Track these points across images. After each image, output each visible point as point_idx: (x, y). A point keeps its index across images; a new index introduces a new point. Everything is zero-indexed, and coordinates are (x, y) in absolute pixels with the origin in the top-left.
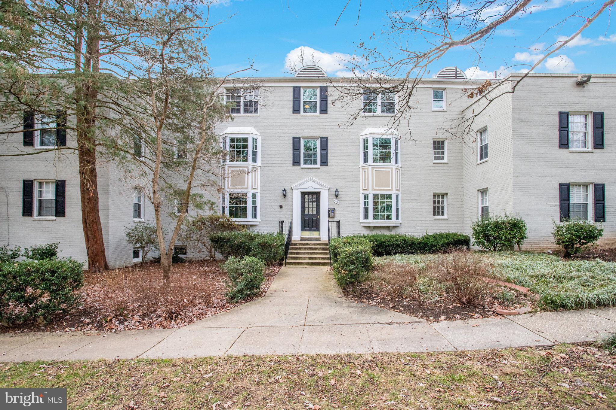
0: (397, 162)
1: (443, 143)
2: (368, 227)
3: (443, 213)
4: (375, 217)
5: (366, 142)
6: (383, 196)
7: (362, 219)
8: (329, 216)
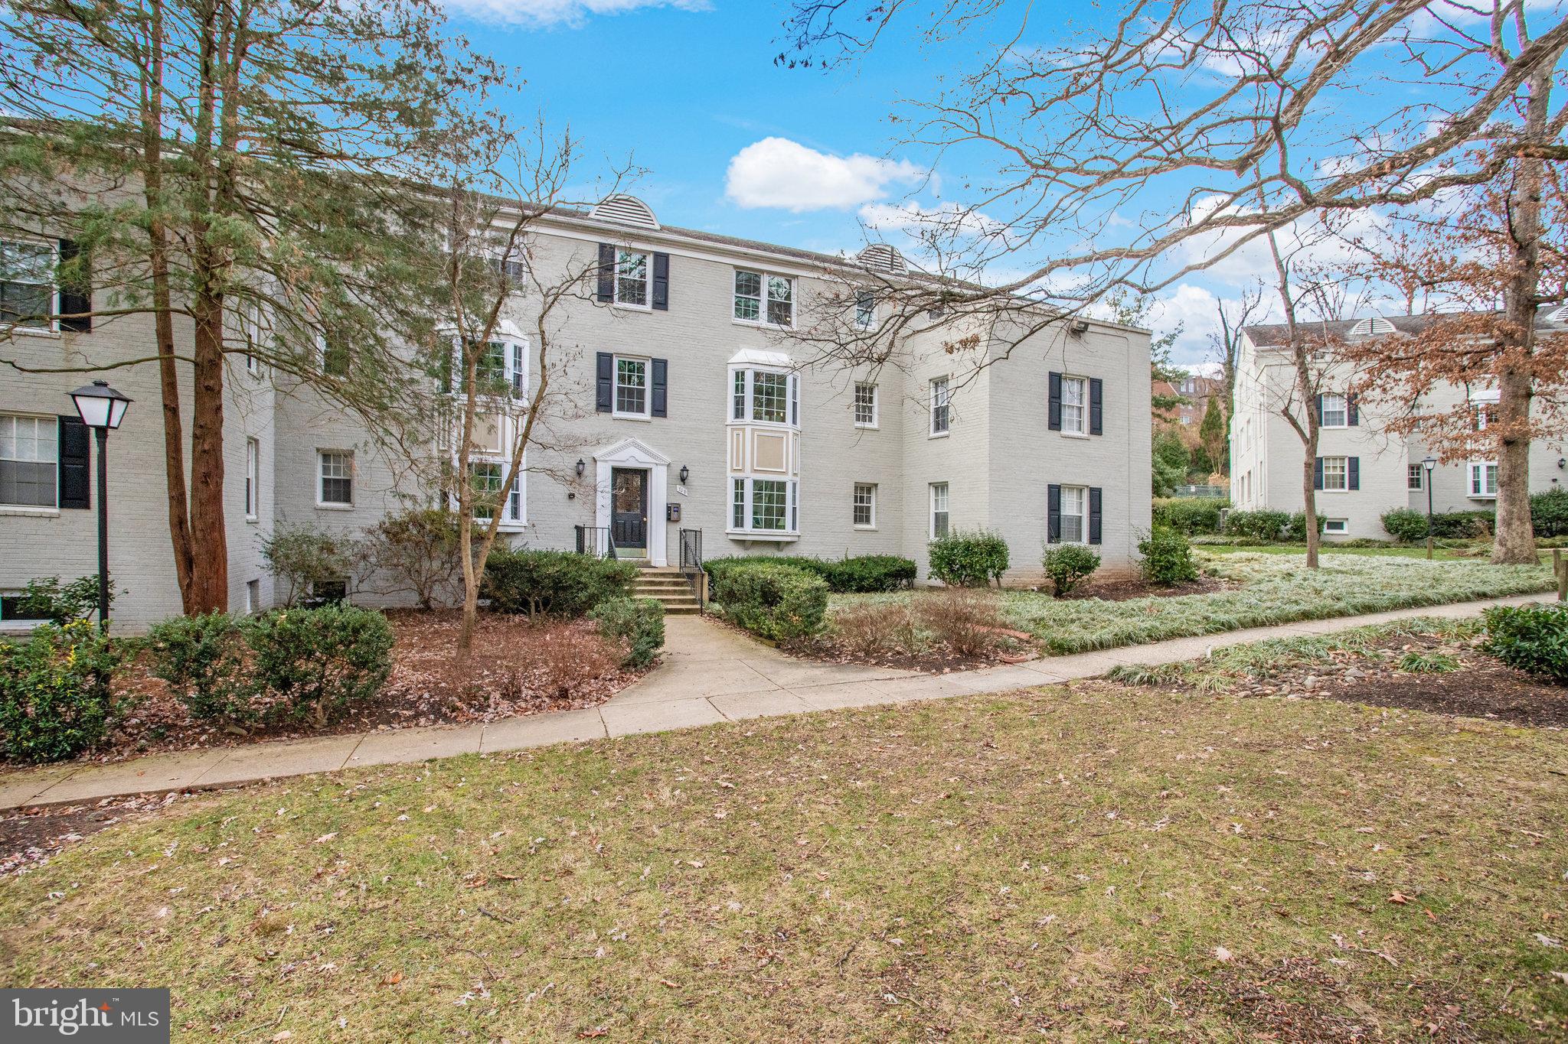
0: (794, 422)
1: (871, 391)
2: (741, 543)
3: (868, 521)
4: (757, 523)
5: (740, 376)
6: (770, 485)
7: (730, 527)
8: (669, 519)
